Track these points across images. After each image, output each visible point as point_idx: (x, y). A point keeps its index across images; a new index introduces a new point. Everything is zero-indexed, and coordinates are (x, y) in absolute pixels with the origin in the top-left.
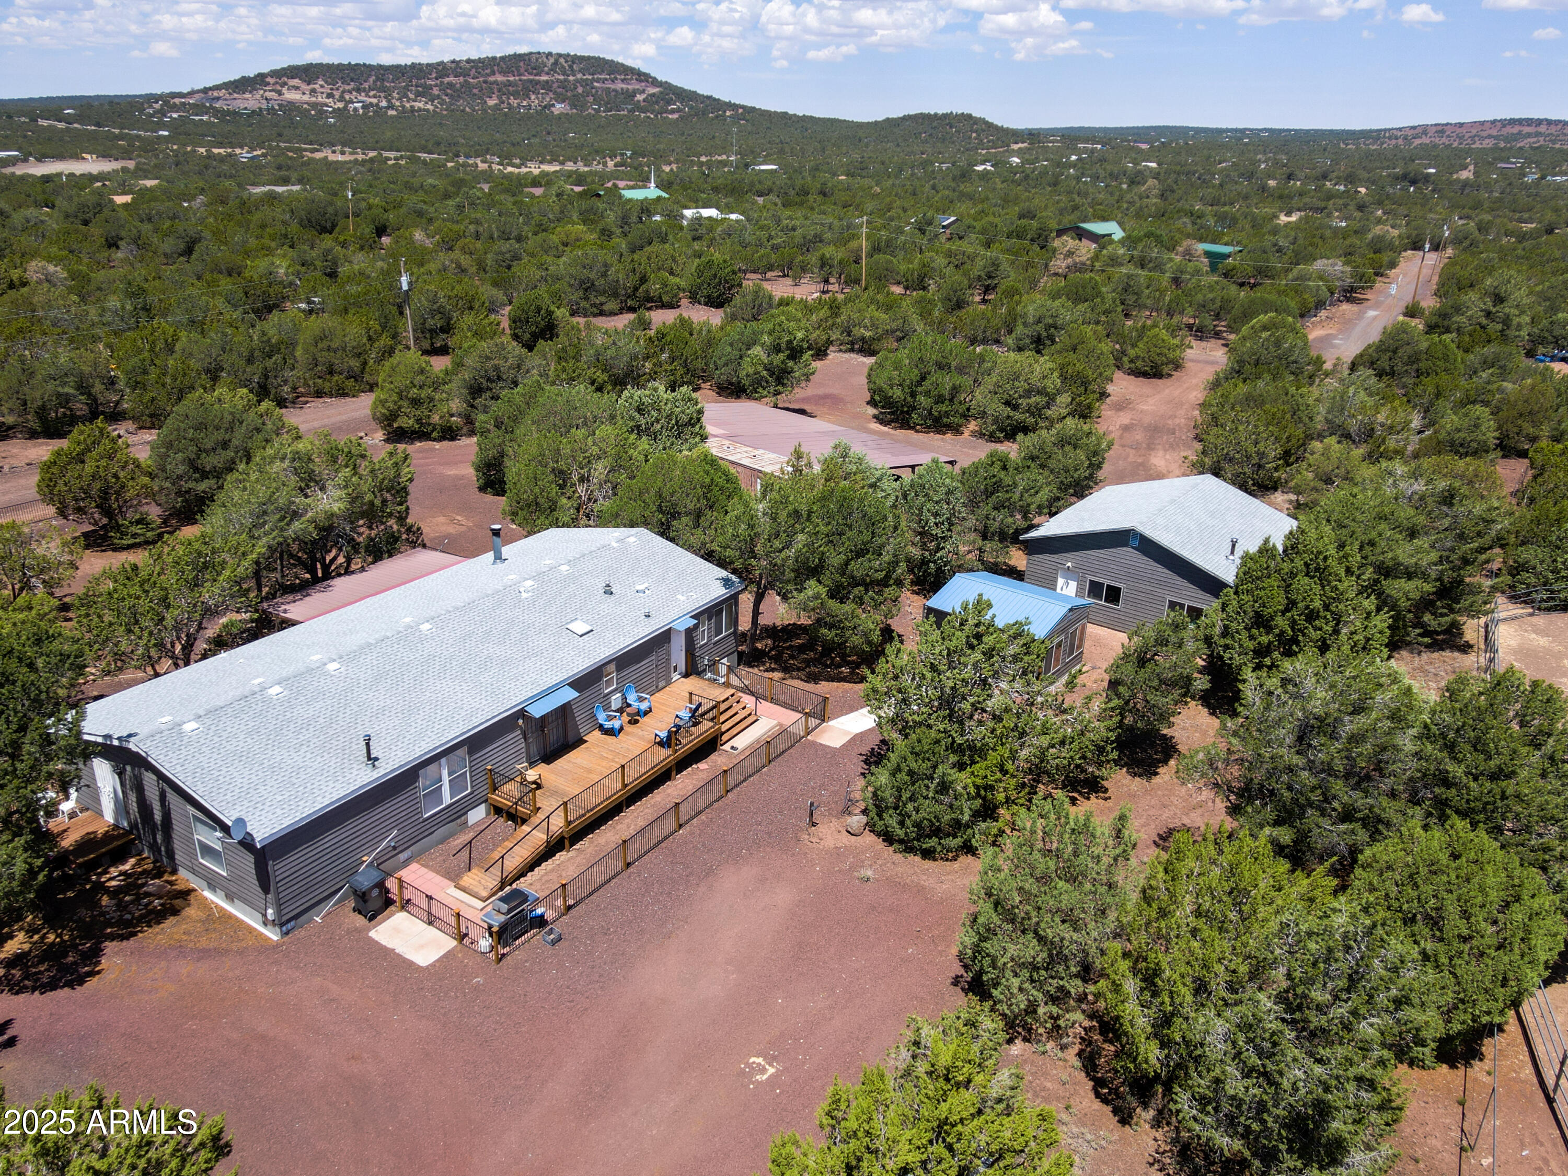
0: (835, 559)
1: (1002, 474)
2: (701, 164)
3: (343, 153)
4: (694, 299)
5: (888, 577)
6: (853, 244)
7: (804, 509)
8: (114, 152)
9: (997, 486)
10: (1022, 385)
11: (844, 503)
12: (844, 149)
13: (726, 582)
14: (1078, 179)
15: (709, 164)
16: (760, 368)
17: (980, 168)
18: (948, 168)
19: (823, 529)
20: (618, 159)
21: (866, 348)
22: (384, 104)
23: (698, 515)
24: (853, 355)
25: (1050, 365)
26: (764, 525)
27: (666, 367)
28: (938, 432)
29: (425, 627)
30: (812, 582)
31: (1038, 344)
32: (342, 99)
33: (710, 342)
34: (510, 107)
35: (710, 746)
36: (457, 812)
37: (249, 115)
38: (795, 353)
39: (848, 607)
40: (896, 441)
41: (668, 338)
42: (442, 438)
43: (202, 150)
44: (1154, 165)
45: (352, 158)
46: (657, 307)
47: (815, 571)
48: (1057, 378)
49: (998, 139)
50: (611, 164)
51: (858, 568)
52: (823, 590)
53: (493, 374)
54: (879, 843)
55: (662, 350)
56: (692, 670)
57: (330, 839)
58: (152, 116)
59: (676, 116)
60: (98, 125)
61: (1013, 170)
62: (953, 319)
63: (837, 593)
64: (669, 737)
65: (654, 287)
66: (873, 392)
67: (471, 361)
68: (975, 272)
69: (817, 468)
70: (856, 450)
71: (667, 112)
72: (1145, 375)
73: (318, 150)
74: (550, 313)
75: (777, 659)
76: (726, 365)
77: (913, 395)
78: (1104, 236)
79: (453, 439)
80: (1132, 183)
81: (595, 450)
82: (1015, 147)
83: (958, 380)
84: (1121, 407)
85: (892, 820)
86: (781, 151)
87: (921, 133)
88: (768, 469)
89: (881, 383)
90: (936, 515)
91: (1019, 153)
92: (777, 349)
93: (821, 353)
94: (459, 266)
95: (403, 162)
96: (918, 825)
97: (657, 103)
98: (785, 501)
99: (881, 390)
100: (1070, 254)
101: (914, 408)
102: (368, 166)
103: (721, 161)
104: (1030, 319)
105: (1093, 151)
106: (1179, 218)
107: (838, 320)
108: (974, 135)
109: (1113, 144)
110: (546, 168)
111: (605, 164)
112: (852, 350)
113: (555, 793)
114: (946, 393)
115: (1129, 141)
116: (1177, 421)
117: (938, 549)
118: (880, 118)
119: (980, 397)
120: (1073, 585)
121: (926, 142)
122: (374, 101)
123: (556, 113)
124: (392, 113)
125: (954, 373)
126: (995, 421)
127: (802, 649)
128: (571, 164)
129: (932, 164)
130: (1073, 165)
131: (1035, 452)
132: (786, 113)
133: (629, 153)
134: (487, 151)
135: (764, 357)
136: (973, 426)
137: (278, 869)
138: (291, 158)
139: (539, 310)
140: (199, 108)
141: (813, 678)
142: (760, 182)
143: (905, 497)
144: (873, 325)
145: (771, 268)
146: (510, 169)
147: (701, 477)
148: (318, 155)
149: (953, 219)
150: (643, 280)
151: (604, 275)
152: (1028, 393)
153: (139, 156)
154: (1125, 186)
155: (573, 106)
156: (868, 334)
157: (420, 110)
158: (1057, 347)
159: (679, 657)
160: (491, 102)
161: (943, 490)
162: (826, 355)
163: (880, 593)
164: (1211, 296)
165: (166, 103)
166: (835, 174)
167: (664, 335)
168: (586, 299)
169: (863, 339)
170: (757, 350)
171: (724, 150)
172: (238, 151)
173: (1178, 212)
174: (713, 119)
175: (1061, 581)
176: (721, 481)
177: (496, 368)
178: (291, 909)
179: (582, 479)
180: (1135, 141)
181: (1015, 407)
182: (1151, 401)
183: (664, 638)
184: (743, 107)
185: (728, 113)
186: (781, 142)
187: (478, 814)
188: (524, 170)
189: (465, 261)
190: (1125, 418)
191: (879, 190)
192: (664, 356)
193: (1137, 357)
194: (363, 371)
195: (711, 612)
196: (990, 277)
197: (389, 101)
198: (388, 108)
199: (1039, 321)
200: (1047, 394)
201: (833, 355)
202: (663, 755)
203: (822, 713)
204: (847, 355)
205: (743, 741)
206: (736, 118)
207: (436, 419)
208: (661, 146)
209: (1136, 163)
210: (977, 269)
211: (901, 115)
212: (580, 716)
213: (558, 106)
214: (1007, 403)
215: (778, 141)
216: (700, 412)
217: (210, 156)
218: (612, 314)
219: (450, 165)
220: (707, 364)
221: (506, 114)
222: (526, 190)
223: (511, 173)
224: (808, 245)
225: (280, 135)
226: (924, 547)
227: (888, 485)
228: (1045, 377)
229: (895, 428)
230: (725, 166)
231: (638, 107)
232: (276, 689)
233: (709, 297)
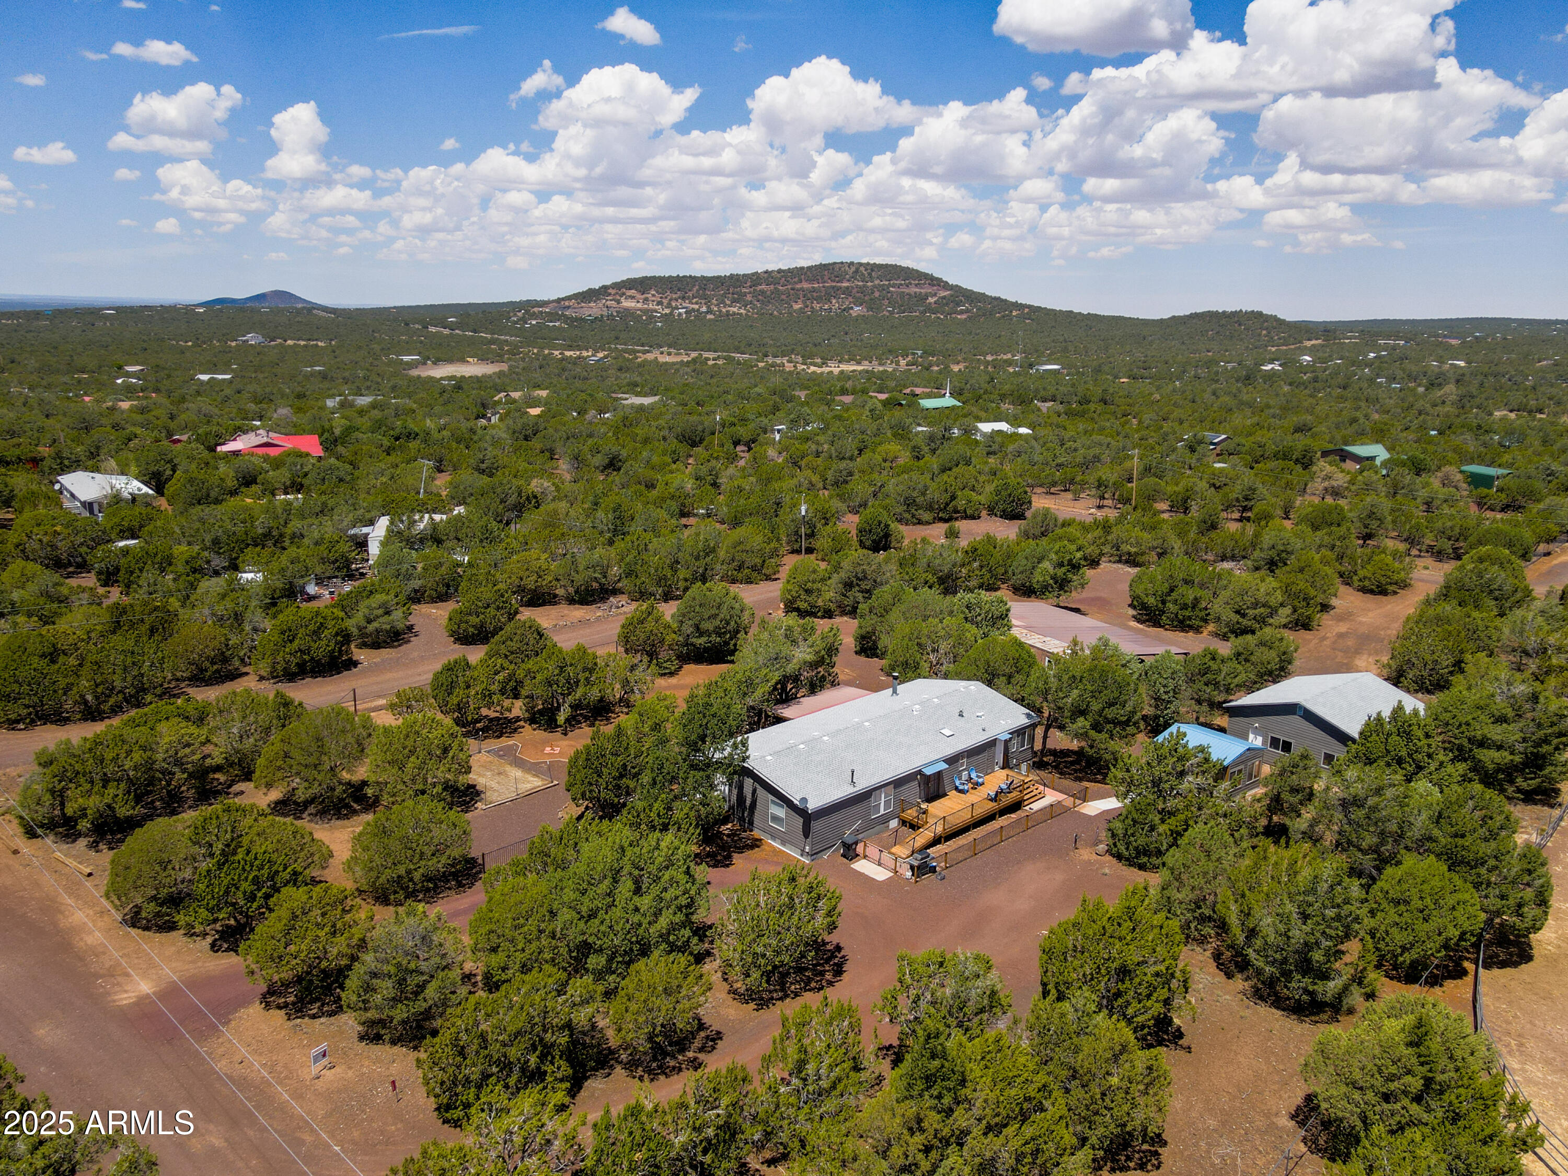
0: (1095, 706)
1: (1211, 663)
2: (987, 363)
3: (669, 354)
4: (991, 511)
5: (1129, 720)
6: (1127, 464)
7: (1078, 675)
8: (490, 356)
9: (1207, 670)
10: (1249, 600)
11: (1103, 674)
12: (1128, 348)
13: (1028, 716)
14: (1371, 381)
15: (995, 364)
16: (1048, 578)
17: (1269, 367)
18: (1234, 368)
19: (1089, 687)
20: (910, 358)
21: (1132, 561)
22: (704, 309)
23: (1010, 677)
24: (1120, 566)
25: (1275, 584)
26: (1053, 683)
27: (977, 572)
28: (1183, 631)
29: (867, 724)
30: (1082, 719)
31: (1272, 565)
32: (669, 305)
33: (1009, 555)
34: (813, 310)
35: (1016, 806)
36: (885, 820)
37: (592, 321)
38: (1075, 567)
39: (1104, 736)
40: (1147, 636)
41: (979, 552)
42: (823, 617)
43: (557, 353)
44: (1462, 364)
45: (678, 359)
46: (962, 518)
47: (1083, 713)
48: (1279, 597)
49: (1290, 336)
50: (903, 362)
51: (1110, 713)
52: (1088, 724)
53: (860, 575)
54: (1114, 861)
55: (975, 560)
56: (1006, 765)
57: (835, 817)
58: (516, 323)
59: (964, 316)
60: (475, 331)
61: (1303, 369)
62: (1206, 540)
63: (1096, 727)
64: (996, 795)
65: (961, 503)
66: (1135, 598)
67: (846, 564)
68: (1233, 496)
69: (1087, 652)
70: (1113, 641)
71: (956, 312)
72: (1372, 592)
73: (648, 352)
74: (887, 526)
75: (1056, 767)
76: (1022, 573)
77: (1164, 602)
78: (1368, 459)
79: (830, 617)
80: (1431, 385)
81: (942, 633)
82: (1308, 344)
83: (1199, 593)
84: (1344, 617)
85: (1122, 848)
86: (1065, 350)
87: (1207, 331)
88: (1055, 651)
89: (1138, 592)
90: (1164, 686)
91: (1311, 351)
92: (1061, 565)
93: (1094, 563)
94: (810, 482)
95: (720, 362)
96: (1136, 849)
97: (947, 304)
98: (1066, 670)
99: (1138, 597)
100: (1328, 477)
101: (1164, 612)
102: (692, 367)
103: (1006, 361)
104: (1266, 547)
105: (1394, 348)
106: (1462, 434)
107: (1109, 538)
108: (1264, 332)
109: (1418, 340)
110: (846, 367)
111: (898, 364)
112: (1119, 561)
113: (935, 816)
114: (1189, 602)
115: (1438, 336)
116: (1389, 632)
117: (1166, 708)
118: (1166, 316)
119: (1217, 607)
120: (1260, 739)
121: (1213, 339)
122: (696, 307)
123: (854, 315)
124: (710, 317)
125: (1196, 588)
126: (1227, 625)
127: (1072, 763)
128: (867, 363)
129: (1217, 363)
130: (1369, 364)
131: (1241, 650)
132: (1071, 312)
133: (920, 352)
134: (792, 351)
135: (1051, 571)
136: (1211, 627)
137: (816, 825)
138: (628, 360)
139: (880, 523)
140: (553, 316)
141: (1080, 779)
142: (1044, 389)
143: (1146, 674)
144: (1137, 543)
145: (1054, 484)
146: (813, 368)
147: (1013, 653)
148: (650, 356)
149: (1224, 437)
150: (953, 498)
151: (924, 494)
152: (1255, 605)
153: (509, 359)
154: (1421, 390)
155: (870, 309)
156: (1133, 550)
157: (734, 314)
158: (1287, 568)
159: (1000, 758)
160: (796, 307)
161: (1170, 671)
162: (1098, 564)
163: (1124, 729)
164: (1449, 524)
165: (527, 312)
166: (1116, 377)
167: (976, 550)
168: (909, 511)
169: (1129, 554)
170: (1046, 565)
171: (1009, 349)
172: (585, 354)
173: (1463, 427)
174: (999, 319)
175: (1251, 736)
176: (1026, 657)
177: (864, 571)
178: (818, 848)
179: (933, 651)
180: (1445, 336)
181: (1244, 616)
182: (1370, 614)
183: (992, 743)
184: (1029, 307)
185: (1014, 313)
186: (1065, 341)
187: (894, 824)
188: (826, 370)
189: (815, 479)
190: (1343, 628)
191: (1158, 397)
192: (976, 565)
193: (1365, 578)
194: (762, 566)
195: (1019, 732)
196: (1247, 499)
197: (708, 307)
198: (707, 313)
199: (1273, 547)
200: (1270, 607)
201: (1104, 565)
202: (991, 806)
203: (1084, 797)
204: (1115, 566)
205: (1036, 806)
206: (1022, 317)
207: (820, 603)
208: (949, 346)
209: (1441, 360)
210: (1235, 492)
211: (1188, 313)
212: (946, 781)
213: (856, 309)
214: (1238, 612)
215: (1062, 339)
216: (1008, 610)
217: (564, 359)
218: (928, 523)
219: (761, 365)
220: (1006, 572)
221: (809, 317)
222: (837, 398)
223: (814, 373)
224: (1086, 465)
225: (617, 338)
226: (1157, 707)
227: (1136, 666)
228: (1268, 594)
229: (1149, 626)
230: (1010, 365)
231: (929, 309)
232: (802, 746)
233: (1004, 511)
